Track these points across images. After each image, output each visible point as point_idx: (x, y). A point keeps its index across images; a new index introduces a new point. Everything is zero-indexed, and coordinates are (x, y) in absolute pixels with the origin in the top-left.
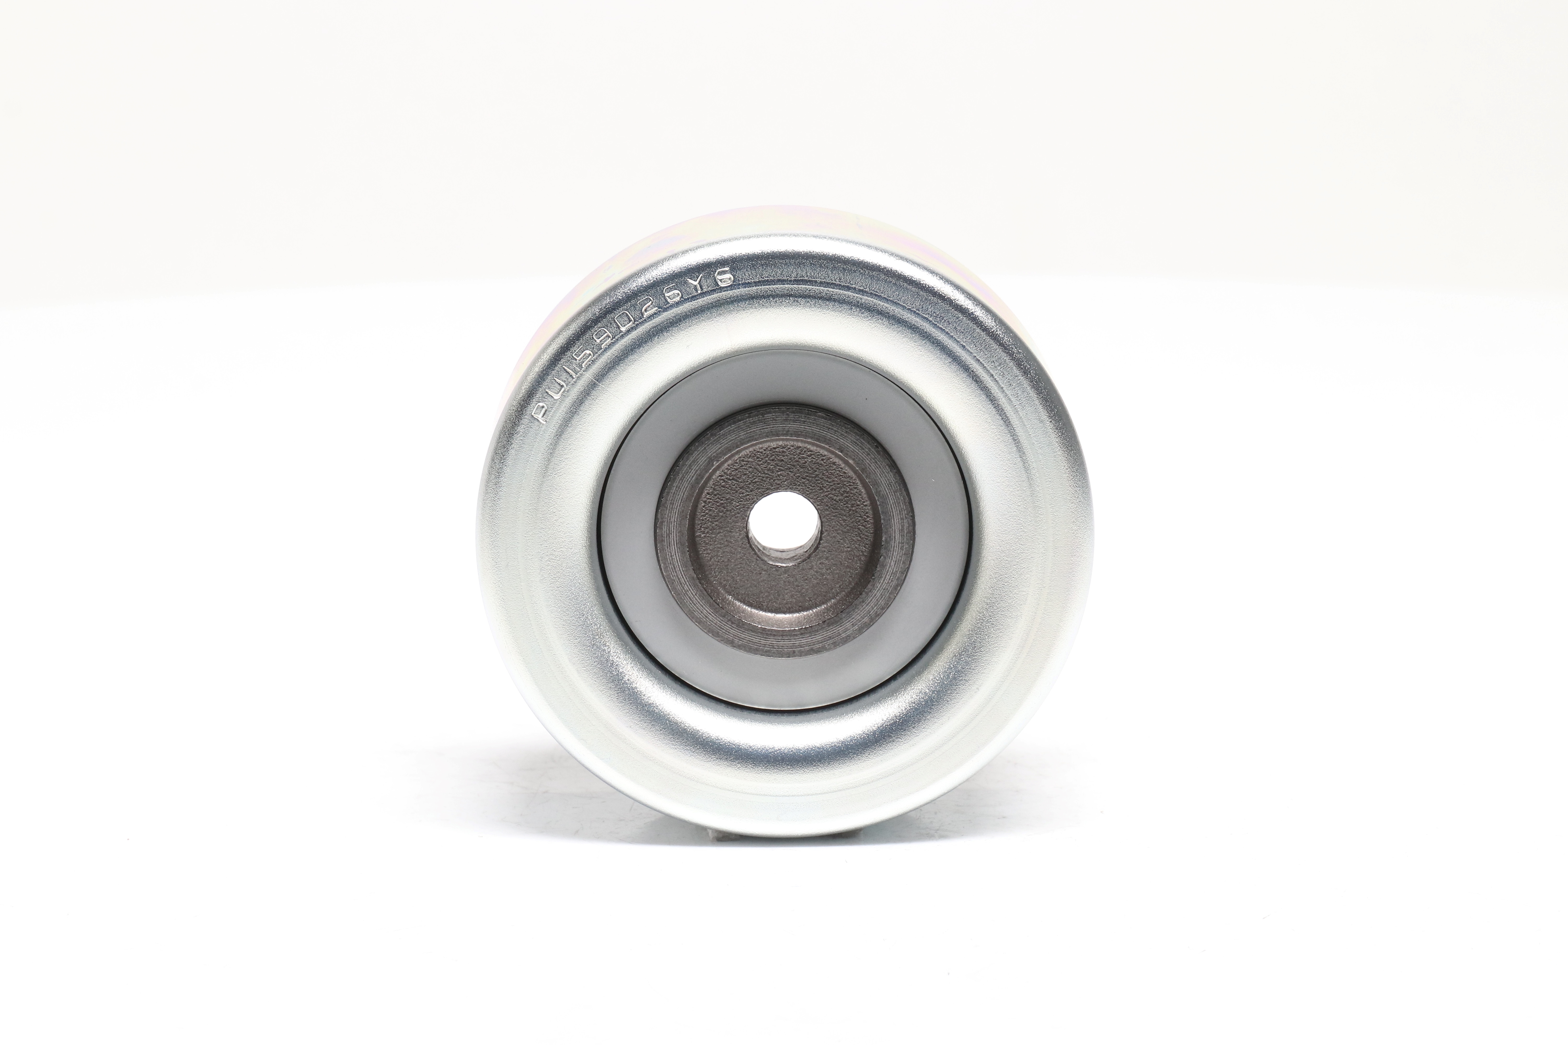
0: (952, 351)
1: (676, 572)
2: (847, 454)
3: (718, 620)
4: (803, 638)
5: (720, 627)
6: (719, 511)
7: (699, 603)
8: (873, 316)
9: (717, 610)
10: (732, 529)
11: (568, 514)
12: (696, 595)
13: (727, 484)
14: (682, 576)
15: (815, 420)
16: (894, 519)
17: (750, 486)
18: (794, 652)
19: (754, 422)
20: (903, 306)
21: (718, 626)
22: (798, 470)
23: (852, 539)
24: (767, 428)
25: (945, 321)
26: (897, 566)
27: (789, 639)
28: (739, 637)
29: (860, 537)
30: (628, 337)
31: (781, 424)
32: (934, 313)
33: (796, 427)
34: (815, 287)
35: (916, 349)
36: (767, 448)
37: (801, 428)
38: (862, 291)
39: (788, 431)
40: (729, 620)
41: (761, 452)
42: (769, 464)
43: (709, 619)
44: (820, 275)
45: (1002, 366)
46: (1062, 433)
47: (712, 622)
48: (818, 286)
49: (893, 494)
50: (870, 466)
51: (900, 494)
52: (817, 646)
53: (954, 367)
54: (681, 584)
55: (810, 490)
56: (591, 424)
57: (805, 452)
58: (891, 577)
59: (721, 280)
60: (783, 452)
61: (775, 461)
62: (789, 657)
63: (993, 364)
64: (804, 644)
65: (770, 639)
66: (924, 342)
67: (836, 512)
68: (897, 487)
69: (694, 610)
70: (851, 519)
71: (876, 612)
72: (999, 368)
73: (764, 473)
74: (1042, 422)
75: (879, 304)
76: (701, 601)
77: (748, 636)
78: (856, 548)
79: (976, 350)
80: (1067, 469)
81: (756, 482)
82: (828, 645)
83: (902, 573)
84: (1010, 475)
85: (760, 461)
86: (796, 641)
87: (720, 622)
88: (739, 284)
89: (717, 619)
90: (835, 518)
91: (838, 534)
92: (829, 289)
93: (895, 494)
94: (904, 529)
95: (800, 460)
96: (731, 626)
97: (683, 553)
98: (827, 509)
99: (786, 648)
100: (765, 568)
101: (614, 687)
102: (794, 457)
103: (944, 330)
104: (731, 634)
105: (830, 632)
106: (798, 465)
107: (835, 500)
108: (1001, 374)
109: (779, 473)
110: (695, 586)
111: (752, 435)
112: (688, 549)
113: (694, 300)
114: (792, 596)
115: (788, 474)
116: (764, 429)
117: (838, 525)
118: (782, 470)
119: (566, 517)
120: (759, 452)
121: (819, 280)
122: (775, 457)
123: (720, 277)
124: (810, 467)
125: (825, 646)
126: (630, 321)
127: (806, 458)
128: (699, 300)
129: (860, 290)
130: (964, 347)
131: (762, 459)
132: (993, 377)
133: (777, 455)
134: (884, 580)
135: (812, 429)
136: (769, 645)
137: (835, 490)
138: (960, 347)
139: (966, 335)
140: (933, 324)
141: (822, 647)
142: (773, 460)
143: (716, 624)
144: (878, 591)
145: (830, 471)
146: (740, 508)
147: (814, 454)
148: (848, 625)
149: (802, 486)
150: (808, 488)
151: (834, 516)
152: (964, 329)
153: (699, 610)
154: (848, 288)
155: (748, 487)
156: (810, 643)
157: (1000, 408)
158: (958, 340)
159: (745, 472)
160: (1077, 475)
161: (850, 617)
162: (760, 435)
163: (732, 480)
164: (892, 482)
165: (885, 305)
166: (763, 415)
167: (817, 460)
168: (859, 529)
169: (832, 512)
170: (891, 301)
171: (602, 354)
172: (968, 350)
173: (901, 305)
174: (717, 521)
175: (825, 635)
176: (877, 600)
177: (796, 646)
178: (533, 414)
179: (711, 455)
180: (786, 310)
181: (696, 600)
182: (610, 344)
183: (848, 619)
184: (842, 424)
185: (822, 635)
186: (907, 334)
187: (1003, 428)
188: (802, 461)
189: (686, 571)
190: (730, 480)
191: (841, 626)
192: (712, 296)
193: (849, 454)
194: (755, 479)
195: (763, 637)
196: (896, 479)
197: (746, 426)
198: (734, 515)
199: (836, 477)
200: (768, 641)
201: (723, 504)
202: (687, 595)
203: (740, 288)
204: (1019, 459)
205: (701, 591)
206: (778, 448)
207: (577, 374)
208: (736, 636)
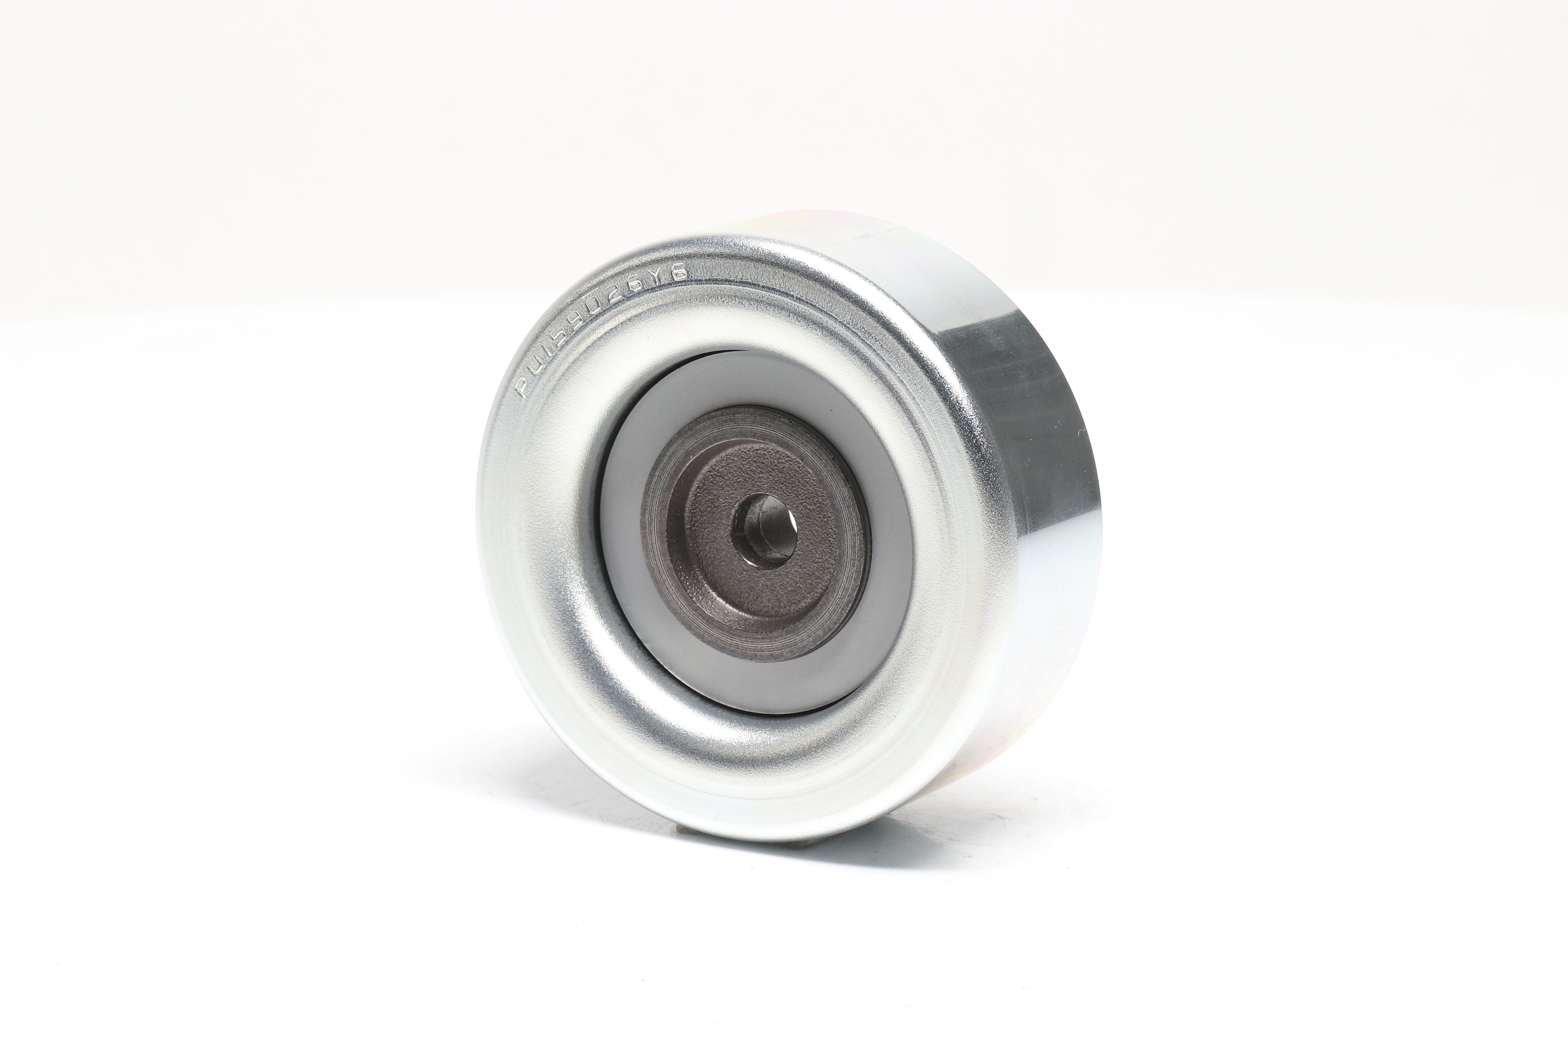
0: (878, 369)
1: (656, 560)
2: (807, 464)
3: (691, 614)
4: (764, 642)
5: (693, 621)
6: (708, 506)
7: (675, 594)
8: (808, 325)
9: (690, 603)
10: (718, 526)
11: (545, 489)
12: (672, 585)
13: (715, 480)
14: (661, 565)
15: (779, 425)
16: (847, 534)
17: (735, 484)
18: (756, 655)
19: (726, 420)
20: (836, 319)
21: (691, 619)
22: (777, 474)
23: (823, 550)
24: (737, 428)
25: (873, 338)
26: (849, 582)
27: (751, 642)
28: (708, 633)
29: (831, 550)
30: (597, 321)
31: (749, 426)
32: (863, 328)
33: (762, 430)
34: (758, 291)
35: (846, 363)
36: (750, 449)
37: (767, 431)
38: (799, 299)
39: (756, 433)
40: (701, 615)
41: (745, 453)
42: (751, 465)
43: (682, 610)
44: (762, 279)
45: (924, 390)
46: (979, 465)
47: (686, 614)
48: (760, 290)
49: (847, 509)
50: (827, 478)
51: (853, 510)
52: (777, 652)
53: (880, 384)
54: (660, 573)
55: (787, 496)
56: (564, 403)
57: (783, 457)
58: (843, 592)
59: (676, 275)
60: (764, 454)
61: (757, 463)
62: (751, 659)
63: (915, 386)
64: (765, 649)
65: (735, 639)
66: (853, 357)
67: (809, 521)
68: (850, 502)
69: (670, 601)
70: (823, 530)
71: (829, 626)
72: (920, 391)
73: (747, 474)
74: (958, 451)
75: (814, 315)
76: (677, 592)
77: (716, 633)
78: (826, 559)
79: (900, 370)
80: (981, 503)
81: (740, 481)
82: (787, 653)
83: (853, 590)
84: (928, 502)
85: (745, 461)
86: (757, 645)
87: (692, 615)
88: (692, 281)
89: (689, 612)
90: (808, 527)
91: (811, 543)
92: (770, 294)
93: (848, 510)
94: (856, 546)
95: (779, 465)
96: (702, 621)
97: (662, 542)
98: (802, 518)
99: (750, 651)
100: (746, 568)
101: (579, 664)
102: (774, 461)
103: (871, 347)
104: (702, 628)
105: (788, 640)
106: (777, 469)
107: (808, 509)
108: (923, 398)
109: (760, 475)
110: (672, 577)
111: (724, 434)
112: (667, 539)
113: (653, 292)
114: (769, 600)
115: (768, 477)
116: (734, 428)
117: (810, 534)
118: (763, 473)
119: (543, 491)
120: (742, 452)
121: (761, 284)
122: (758, 459)
123: (675, 271)
124: (788, 473)
125: (783, 653)
126: (599, 306)
127: (784, 463)
128: (658, 292)
129: (797, 298)
130: (889, 366)
131: (746, 459)
132: (915, 400)
133: (759, 457)
134: (837, 594)
135: (776, 435)
136: (735, 645)
137: (809, 499)
138: (885, 366)
139: (891, 354)
140: (862, 339)
141: (781, 654)
142: (755, 462)
143: (689, 617)
144: (831, 605)
145: (805, 479)
146: (726, 506)
147: (791, 460)
148: (804, 635)
149: (780, 491)
150: (786, 494)
151: (807, 525)
152: (890, 348)
153: (675, 601)
154: (787, 295)
155: (733, 486)
156: (770, 649)
157: (921, 432)
158: (884, 358)
159: (731, 471)
160: (992, 510)
161: (806, 628)
162: (731, 434)
163: (719, 476)
164: (846, 497)
165: (819, 315)
166: (734, 414)
167: (794, 467)
168: (829, 541)
169: (806, 521)
170: (824, 312)
171: (574, 336)
172: (893, 370)
173: (834, 317)
174: (706, 515)
175: (784, 643)
176: (830, 614)
177: (758, 649)
178: (516, 387)
179: (688, 448)
180: (732, 310)
181: (672, 590)
182: (581, 327)
183: (804, 630)
184: (803, 432)
185: (781, 642)
186: (838, 347)
187: (923, 453)
188: (781, 466)
189: (665, 560)
190: (717, 476)
191: (798, 636)
192: (669, 289)
193: (809, 464)
194: (739, 478)
195: (729, 636)
196: (850, 494)
197: (719, 424)
198: (720, 512)
199: (810, 486)
200: (734, 640)
201: (710, 499)
202: (665, 585)
203: (692, 284)
204: (937, 488)
205: (677, 582)
206: (760, 450)
207: (553, 353)
208: (706, 631)
